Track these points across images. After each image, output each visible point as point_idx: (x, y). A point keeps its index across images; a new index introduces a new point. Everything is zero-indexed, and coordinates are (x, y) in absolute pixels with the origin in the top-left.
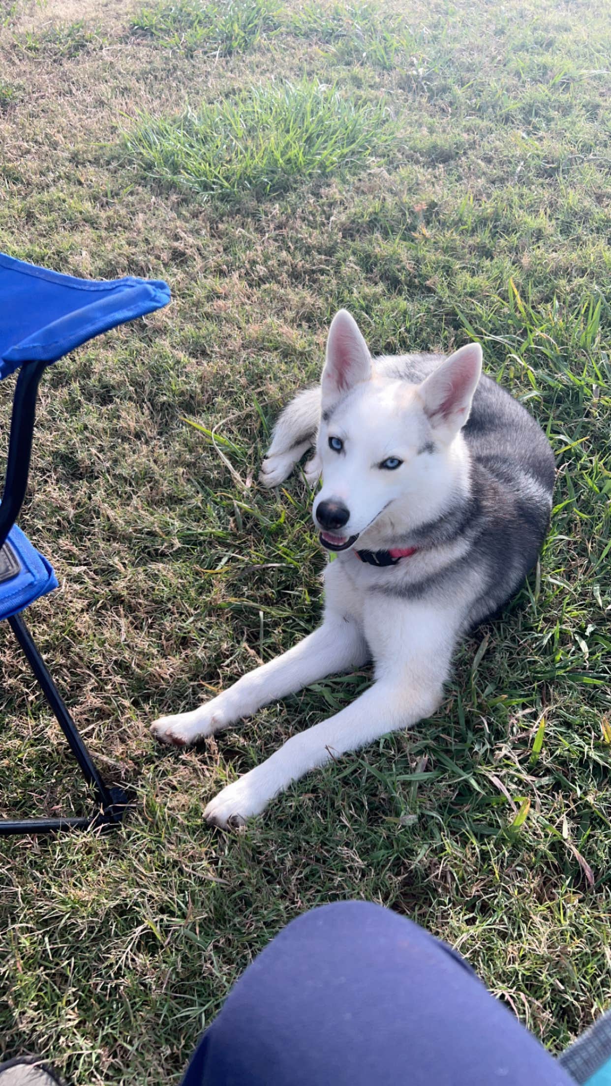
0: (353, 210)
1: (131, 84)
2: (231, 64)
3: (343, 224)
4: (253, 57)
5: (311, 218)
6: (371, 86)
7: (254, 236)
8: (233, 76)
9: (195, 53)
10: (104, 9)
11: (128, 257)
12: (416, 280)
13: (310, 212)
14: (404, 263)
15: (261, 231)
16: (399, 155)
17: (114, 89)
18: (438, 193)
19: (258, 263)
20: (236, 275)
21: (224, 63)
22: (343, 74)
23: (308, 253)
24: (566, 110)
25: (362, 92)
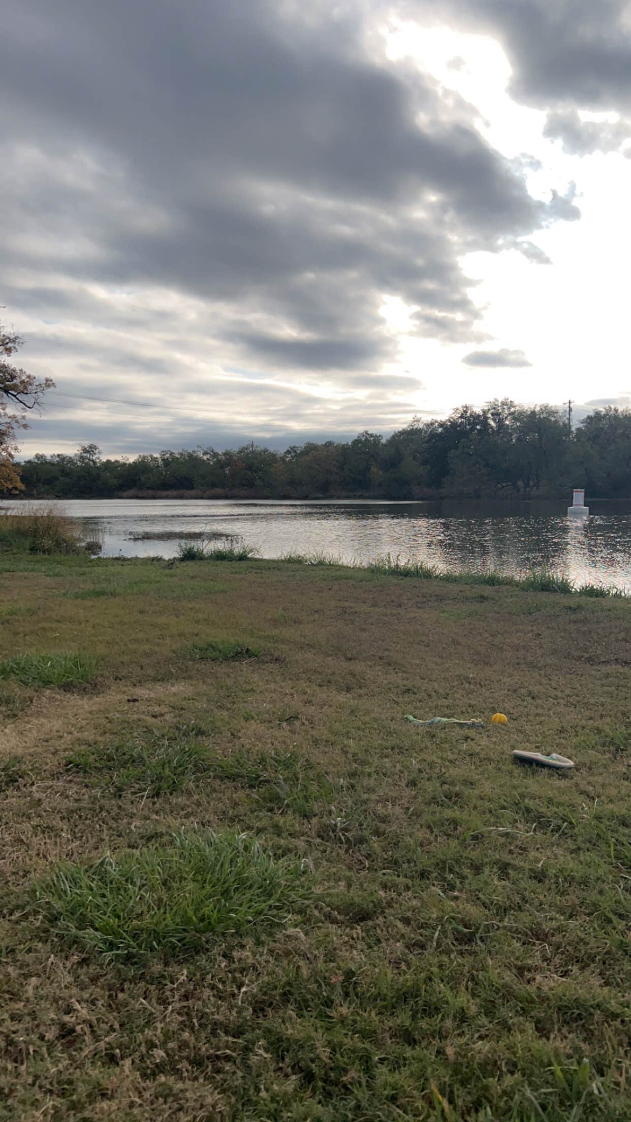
0: (266, 979)
1: (54, 823)
2: (157, 805)
3: (254, 996)
4: (180, 799)
5: (220, 986)
6: (290, 834)
7: (155, 1008)
8: (158, 818)
9: (123, 793)
10: (45, 744)
11: (7, 1036)
12: (332, 1075)
13: (220, 980)
14: (318, 1051)
15: (164, 1002)
16: (316, 913)
17: (35, 828)
18: (355, 959)
19: (156, 1047)
20: (127, 1063)
21: (150, 805)
22: (264, 823)
23: (214, 1033)
24: (477, 869)
25: (282, 841)
